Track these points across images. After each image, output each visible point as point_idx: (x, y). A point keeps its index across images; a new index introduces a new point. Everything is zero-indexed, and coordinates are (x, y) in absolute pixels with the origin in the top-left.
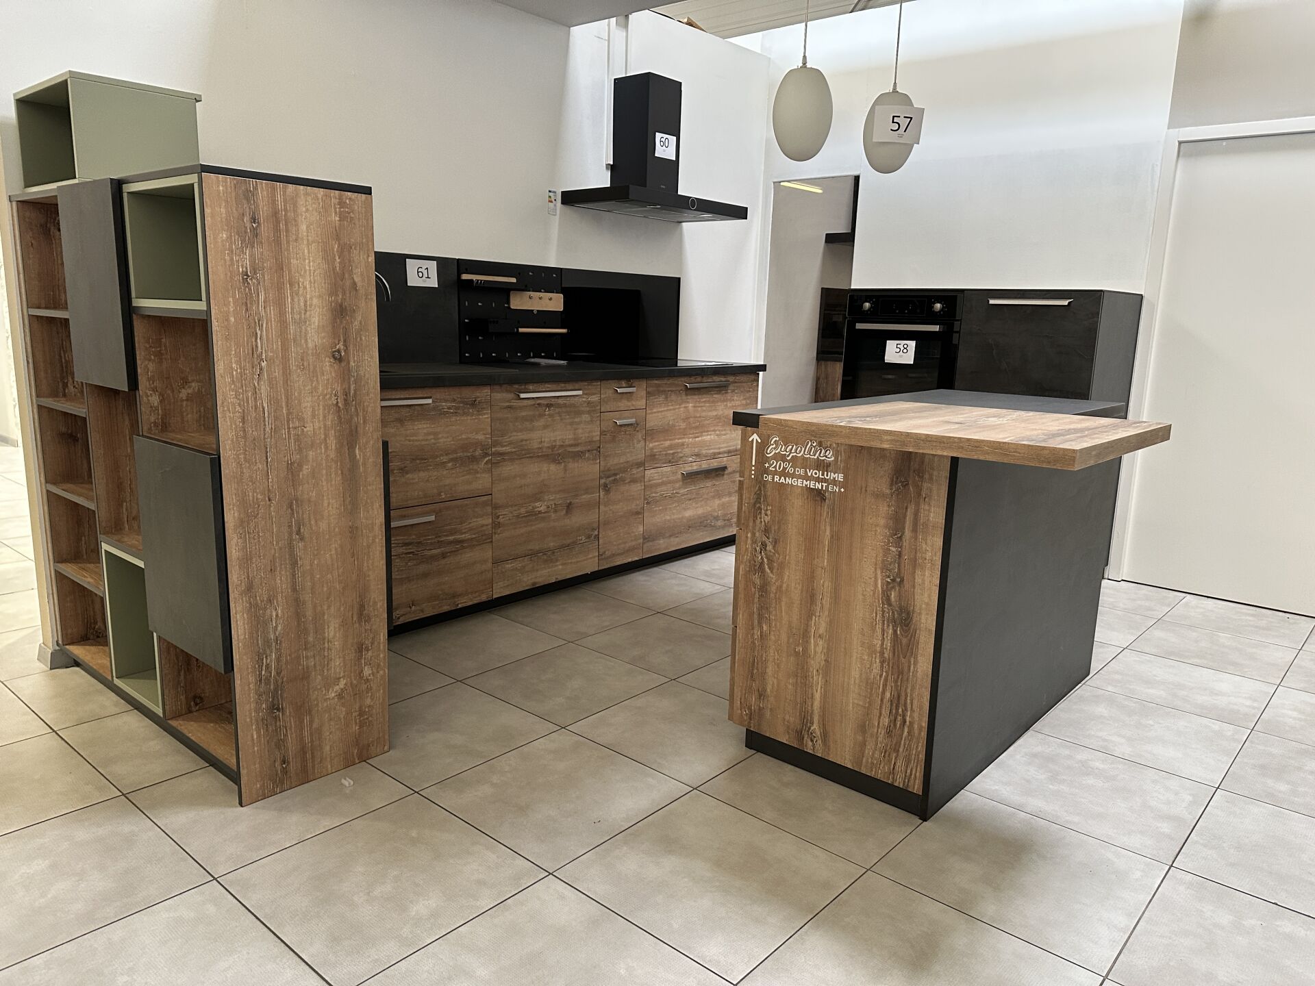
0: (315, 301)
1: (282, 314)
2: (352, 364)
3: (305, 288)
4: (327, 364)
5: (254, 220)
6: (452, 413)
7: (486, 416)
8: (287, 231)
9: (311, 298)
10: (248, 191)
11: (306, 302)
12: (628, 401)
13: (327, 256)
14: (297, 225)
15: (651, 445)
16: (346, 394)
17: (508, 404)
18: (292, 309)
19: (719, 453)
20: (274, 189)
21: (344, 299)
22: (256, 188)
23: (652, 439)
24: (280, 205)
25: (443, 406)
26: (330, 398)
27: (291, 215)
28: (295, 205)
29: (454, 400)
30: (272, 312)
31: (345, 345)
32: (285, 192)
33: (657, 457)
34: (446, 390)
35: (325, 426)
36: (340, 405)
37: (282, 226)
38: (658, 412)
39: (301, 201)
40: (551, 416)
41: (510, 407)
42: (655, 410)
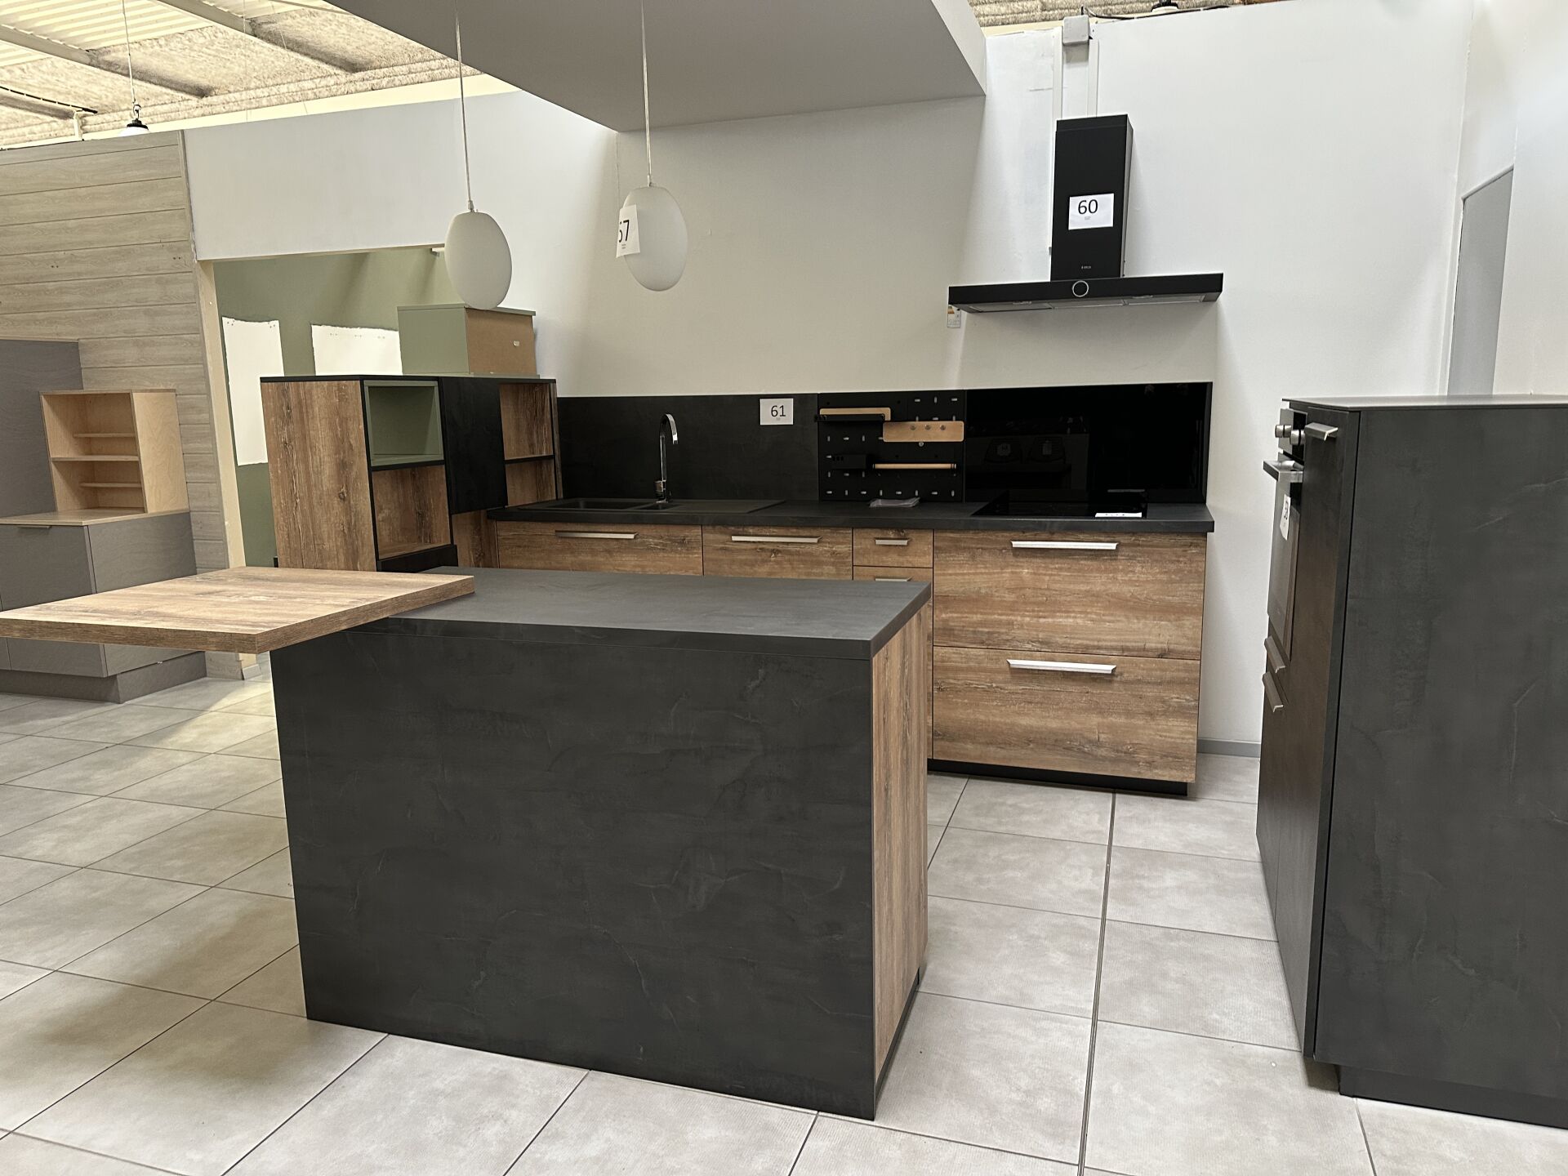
0: (326, 458)
1: (307, 467)
2: (352, 502)
3: (319, 450)
4: (336, 500)
5: (288, 408)
6: (660, 549)
7: (696, 556)
8: (307, 412)
9: (324, 458)
10: (284, 390)
11: (320, 459)
12: (899, 555)
13: (332, 427)
14: (312, 408)
15: (944, 616)
16: (349, 523)
17: (721, 546)
18: (313, 464)
19: (1099, 648)
20: (298, 386)
21: (344, 457)
22: (288, 387)
23: (947, 608)
24: (302, 397)
25: (650, 542)
26: (339, 527)
27: (309, 402)
28: (311, 395)
29: (662, 538)
30: (301, 467)
31: (347, 489)
32: (304, 387)
33: (956, 632)
34: (653, 527)
35: (337, 546)
36: (346, 531)
37: (304, 410)
38: (956, 574)
39: (314, 392)
40: (777, 562)
41: (725, 549)
42: (950, 572)
